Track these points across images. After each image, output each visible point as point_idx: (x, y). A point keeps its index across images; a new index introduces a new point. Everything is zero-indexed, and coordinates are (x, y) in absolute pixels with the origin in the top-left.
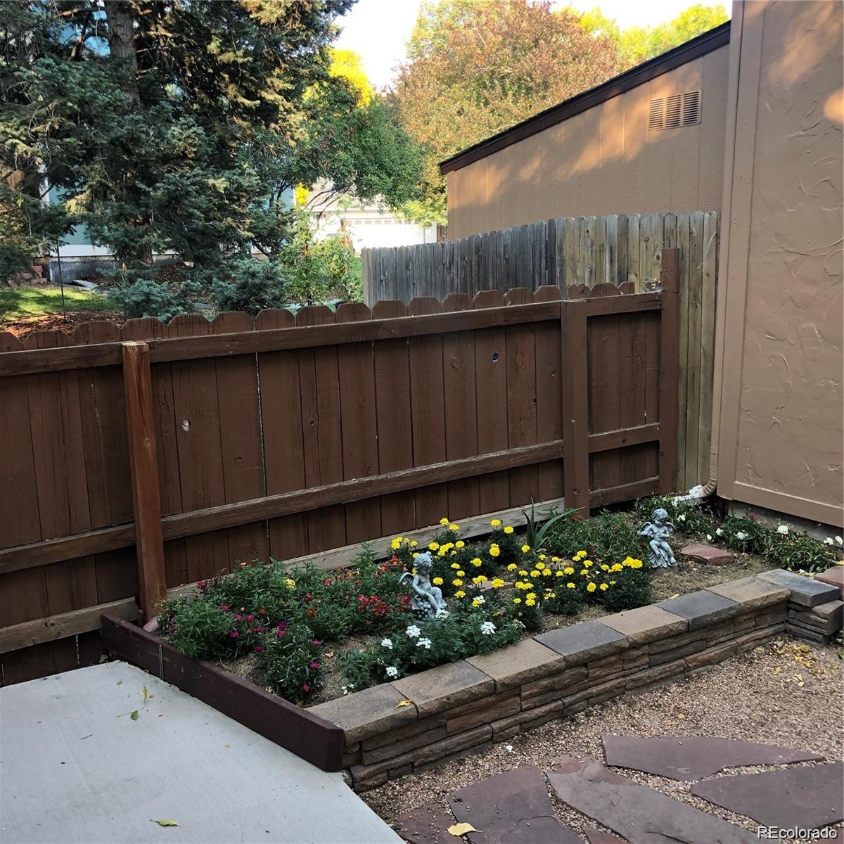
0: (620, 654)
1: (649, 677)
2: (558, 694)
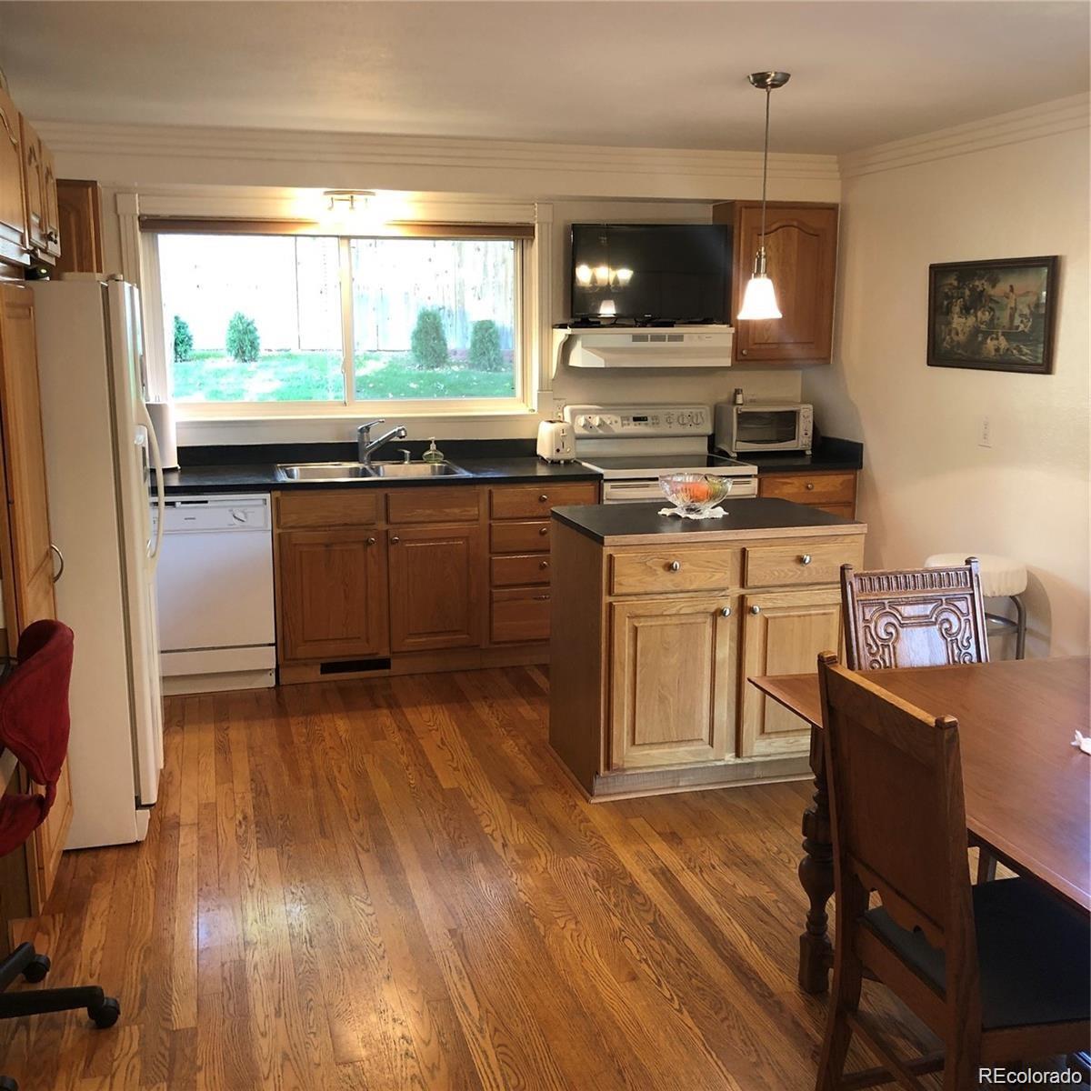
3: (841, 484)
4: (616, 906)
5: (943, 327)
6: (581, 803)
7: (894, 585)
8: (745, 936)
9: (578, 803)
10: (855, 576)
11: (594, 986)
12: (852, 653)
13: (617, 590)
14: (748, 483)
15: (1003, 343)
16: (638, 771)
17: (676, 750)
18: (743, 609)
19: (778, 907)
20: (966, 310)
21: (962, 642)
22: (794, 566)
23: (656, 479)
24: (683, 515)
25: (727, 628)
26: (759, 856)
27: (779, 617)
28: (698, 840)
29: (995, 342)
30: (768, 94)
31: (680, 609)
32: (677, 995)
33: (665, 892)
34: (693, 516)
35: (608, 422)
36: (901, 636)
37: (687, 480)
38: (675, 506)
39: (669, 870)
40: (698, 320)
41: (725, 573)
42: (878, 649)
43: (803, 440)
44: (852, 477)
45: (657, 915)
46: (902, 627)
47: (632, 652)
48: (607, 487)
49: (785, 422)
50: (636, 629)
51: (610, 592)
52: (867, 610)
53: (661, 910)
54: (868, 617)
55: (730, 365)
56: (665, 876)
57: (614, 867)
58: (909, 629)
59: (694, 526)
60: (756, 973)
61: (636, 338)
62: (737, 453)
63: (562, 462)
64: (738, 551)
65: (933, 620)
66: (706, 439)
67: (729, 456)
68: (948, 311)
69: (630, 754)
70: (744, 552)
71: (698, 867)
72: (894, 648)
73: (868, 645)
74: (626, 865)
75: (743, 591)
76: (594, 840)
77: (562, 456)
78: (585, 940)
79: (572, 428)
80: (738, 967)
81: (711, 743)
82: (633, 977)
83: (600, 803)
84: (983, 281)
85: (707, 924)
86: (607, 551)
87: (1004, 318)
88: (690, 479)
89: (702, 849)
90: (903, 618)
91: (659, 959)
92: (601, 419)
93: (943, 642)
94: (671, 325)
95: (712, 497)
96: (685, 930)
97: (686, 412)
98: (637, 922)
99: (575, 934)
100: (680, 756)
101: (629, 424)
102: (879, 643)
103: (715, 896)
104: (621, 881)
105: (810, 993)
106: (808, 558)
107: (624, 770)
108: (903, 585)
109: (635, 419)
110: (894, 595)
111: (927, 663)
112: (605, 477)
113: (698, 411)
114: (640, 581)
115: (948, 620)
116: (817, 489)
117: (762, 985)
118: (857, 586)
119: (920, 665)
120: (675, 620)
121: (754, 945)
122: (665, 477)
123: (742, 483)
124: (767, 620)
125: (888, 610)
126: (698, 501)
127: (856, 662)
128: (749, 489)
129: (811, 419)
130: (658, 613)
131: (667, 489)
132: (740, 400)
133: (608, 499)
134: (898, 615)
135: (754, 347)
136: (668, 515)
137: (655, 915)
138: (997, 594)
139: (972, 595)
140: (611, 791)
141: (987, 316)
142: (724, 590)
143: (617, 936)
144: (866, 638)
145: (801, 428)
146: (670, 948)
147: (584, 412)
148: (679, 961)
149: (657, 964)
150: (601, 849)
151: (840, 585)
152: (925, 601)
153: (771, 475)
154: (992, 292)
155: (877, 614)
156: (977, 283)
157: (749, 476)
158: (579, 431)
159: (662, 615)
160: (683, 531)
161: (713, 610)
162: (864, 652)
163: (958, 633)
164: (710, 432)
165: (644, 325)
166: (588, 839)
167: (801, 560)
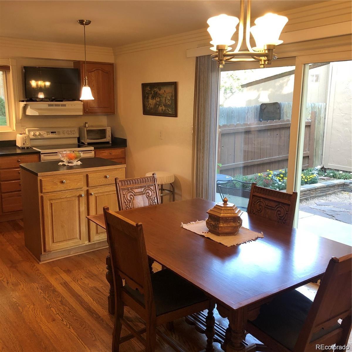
0: (315, 190)
1: (320, 195)
2: (306, 195)
3: (121, 152)
4: (48, 297)
5: (147, 103)
6: (37, 265)
7: (132, 183)
8: (91, 299)
9: (35, 264)
10: (119, 181)
11: (40, 325)
12: (120, 205)
13: (44, 191)
14: (91, 153)
15: (164, 108)
16: (55, 251)
17: (69, 242)
18: (88, 194)
19: (103, 289)
20: (153, 98)
21: (153, 199)
22: (104, 179)
23: (57, 153)
24: (67, 164)
25: (83, 200)
26: (96, 273)
27: (100, 196)
28: (77, 271)
29: (161, 107)
30: (84, 27)
31: (67, 195)
32: (69, 323)
33: (65, 290)
34: (70, 165)
35: (42, 134)
36: (135, 198)
37: (68, 153)
38: (64, 162)
39: (66, 282)
40: (71, 99)
41: (81, 183)
42: (128, 203)
43: (108, 138)
44: (124, 149)
45: (62, 298)
46: (135, 196)
47: (51, 211)
48: (42, 156)
49: (102, 133)
50: (52, 204)
51: (41, 192)
52: (124, 192)
53: (64, 296)
54: (124, 194)
55: (82, 114)
56: (66, 285)
57: (48, 284)
58: (137, 196)
59: (71, 168)
60: (95, 311)
61: (50, 105)
62: (88, 143)
63: (26, 148)
64: (85, 175)
65: (144, 193)
66: (77, 139)
67: (84, 144)
68: (148, 98)
69: (52, 246)
70: (87, 176)
71: (76, 280)
72: (133, 202)
73: (125, 202)
74: (52, 283)
75: (88, 188)
76: (41, 276)
77: (26, 146)
78: (37, 311)
79: (29, 136)
80: (89, 310)
81: (80, 239)
82: (54, 320)
83: (43, 264)
84: (157, 89)
85: (79, 298)
86: (39, 178)
87: (163, 100)
88: (68, 152)
89: (78, 274)
90: (135, 193)
91: (63, 312)
92: (39, 133)
93: (147, 199)
94: (62, 101)
95: (76, 158)
96: (72, 301)
97: (69, 130)
98: (55, 301)
99: (33, 309)
100: (70, 244)
101: (49, 134)
102: (128, 201)
103: (82, 288)
104: (50, 289)
105: (112, 314)
106: (108, 176)
107: (51, 251)
108: (134, 183)
109: (52, 132)
110: (131, 186)
111: (143, 206)
112: (41, 153)
113: (73, 129)
114: (52, 187)
115: (148, 192)
116: (113, 154)
117: (97, 314)
118: (120, 184)
119: (141, 207)
120: (65, 200)
121: (95, 302)
122: (60, 152)
123: (89, 153)
124: (96, 197)
125: (130, 191)
126: (72, 160)
127: (121, 208)
128: (92, 155)
129: (110, 131)
130: (59, 198)
131: (61, 156)
132: (87, 126)
133: (42, 160)
134: (133, 192)
135: (90, 109)
136: (61, 164)
137: (61, 298)
138: (166, 183)
139: (155, 184)
140: (47, 259)
141: (159, 100)
142: (81, 188)
143: (48, 307)
144: (124, 200)
145: (107, 135)
146: (67, 308)
147: (32, 130)
148: (70, 312)
149: (62, 314)
150: (43, 279)
151: (115, 185)
152: (141, 187)
153: (99, 150)
154: (159, 92)
155: (127, 192)
156: (155, 89)
157: (91, 150)
158: (31, 137)
159: (61, 198)
160: (67, 170)
161: (78, 195)
162: (124, 204)
163: (151, 196)
164: (78, 136)
165: (52, 101)
166: (38, 276)
167: (106, 177)
